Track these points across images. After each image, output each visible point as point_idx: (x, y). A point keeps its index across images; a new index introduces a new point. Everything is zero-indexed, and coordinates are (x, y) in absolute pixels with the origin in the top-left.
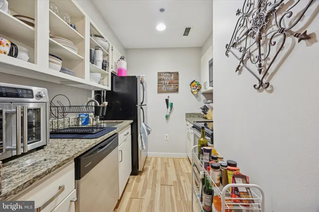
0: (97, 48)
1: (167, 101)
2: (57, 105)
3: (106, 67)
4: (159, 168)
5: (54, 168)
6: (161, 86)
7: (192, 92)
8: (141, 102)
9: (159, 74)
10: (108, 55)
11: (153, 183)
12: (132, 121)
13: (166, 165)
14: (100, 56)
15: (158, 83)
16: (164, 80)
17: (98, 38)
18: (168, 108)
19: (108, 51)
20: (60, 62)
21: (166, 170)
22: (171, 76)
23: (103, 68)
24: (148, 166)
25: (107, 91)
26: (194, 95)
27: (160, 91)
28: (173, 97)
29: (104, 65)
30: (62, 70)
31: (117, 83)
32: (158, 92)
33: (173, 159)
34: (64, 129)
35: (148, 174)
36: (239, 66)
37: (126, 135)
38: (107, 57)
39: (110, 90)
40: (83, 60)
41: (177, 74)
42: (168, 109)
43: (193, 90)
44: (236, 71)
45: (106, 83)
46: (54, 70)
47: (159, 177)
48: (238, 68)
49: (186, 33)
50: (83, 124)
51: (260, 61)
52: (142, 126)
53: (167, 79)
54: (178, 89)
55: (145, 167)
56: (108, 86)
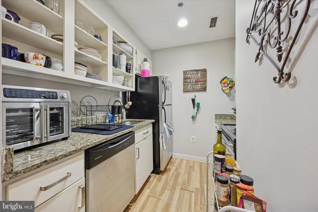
0: (121, 53)
1: (193, 100)
2: (87, 104)
3: (130, 69)
4: (182, 171)
5: (61, 157)
6: (186, 85)
7: (222, 90)
8: (163, 101)
9: (185, 73)
10: (132, 58)
11: (173, 186)
12: (154, 121)
13: (190, 169)
14: (123, 60)
15: (184, 82)
16: (189, 78)
17: (122, 44)
18: (194, 108)
19: (132, 54)
20: (85, 69)
21: (189, 174)
22: (198, 73)
23: (127, 71)
24: (171, 167)
25: (132, 92)
26: (225, 93)
27: (185, 91)
28: (200, 97)
29: (129, 68)
30: (88, 75)
31: (141, 84)
32: (184, 92)
33: (200, 163)
34: (92, 125)
35: (171, 175)
36: (259, 54)
37: (145, 134)
38: (131, 61)
39: (134, 90)
40: (106, 65)
41: (205, 71)
42: (195, 110)
43: (224, 88)
44: (256, 61)
45: (130, 84)
46: (81, 76)
47: (180, 180)
48: (257, 57)
49: (213, 24)
50: (109, 122)
51: (280, 43)
52: (163, 126)
53: (193, 77)
54: (206, 87)
55: (168, 167)
56: (132, 87)
